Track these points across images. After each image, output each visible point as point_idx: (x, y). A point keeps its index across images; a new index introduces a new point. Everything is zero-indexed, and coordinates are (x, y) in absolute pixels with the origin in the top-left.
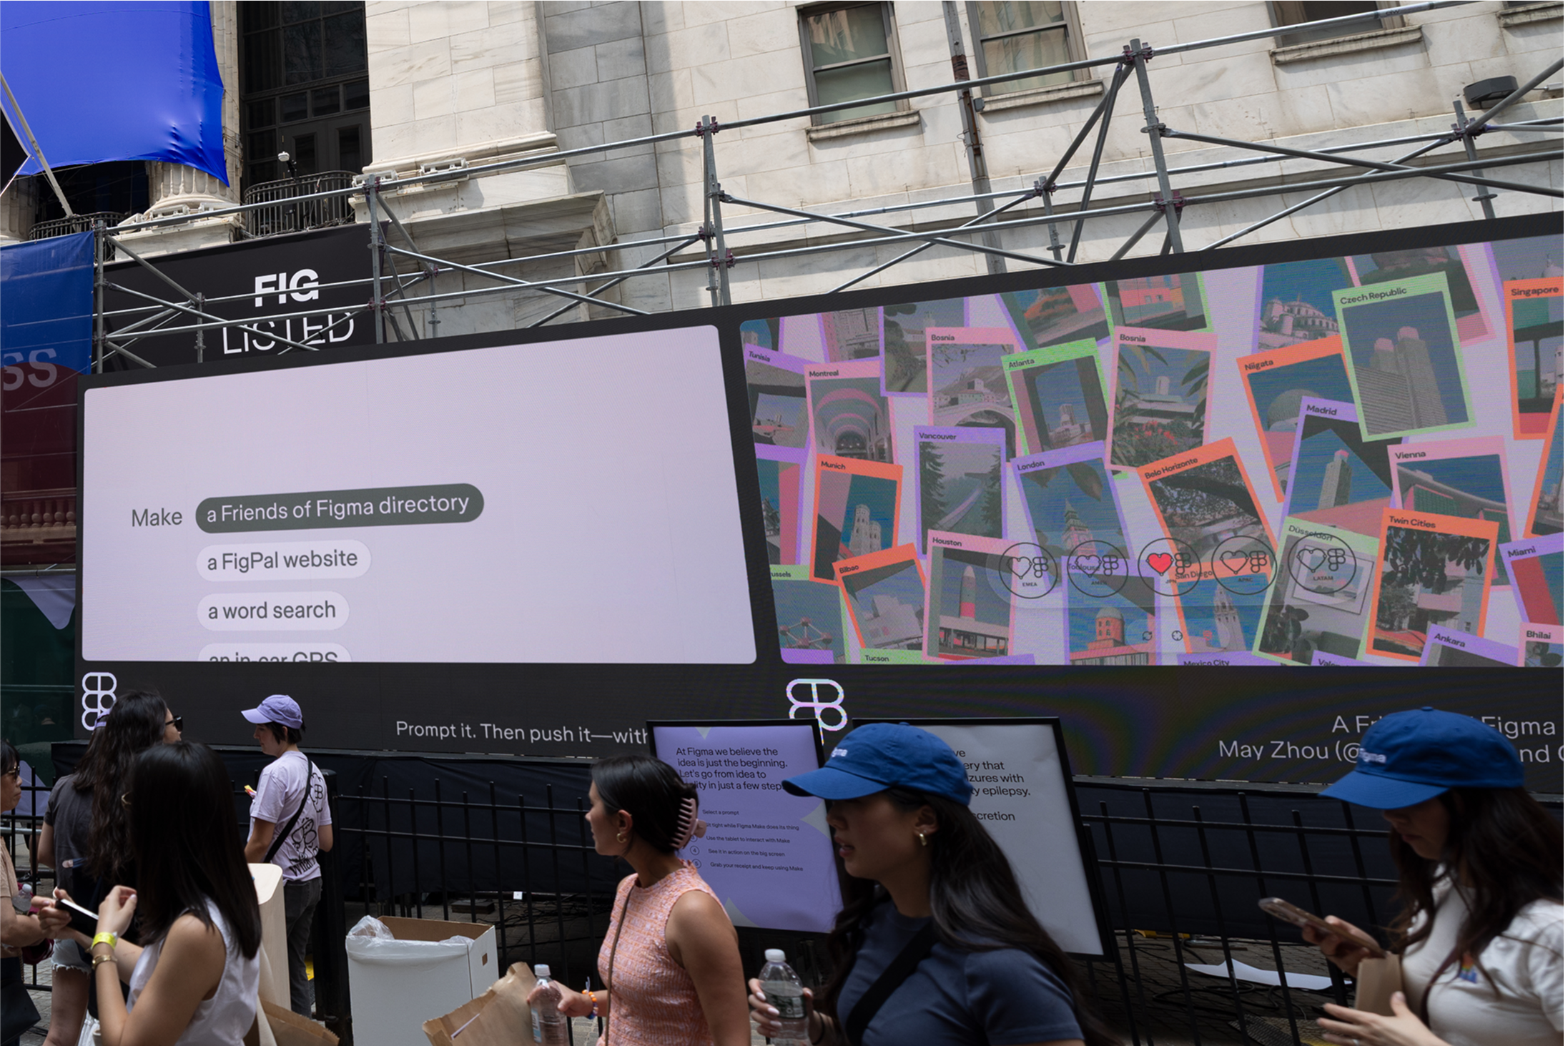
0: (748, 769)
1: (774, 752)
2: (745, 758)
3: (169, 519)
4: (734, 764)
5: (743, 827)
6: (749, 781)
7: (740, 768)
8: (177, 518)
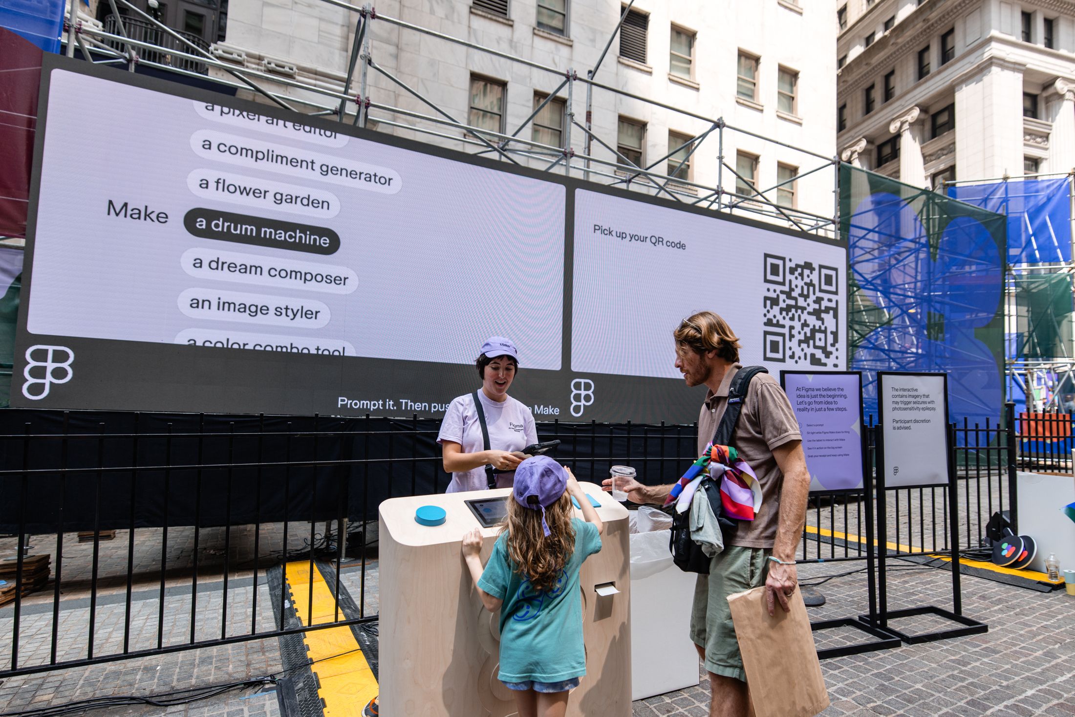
0: (830, 400)
1: (842, 390)
2: (830, 393)
3: (154, 216)
4: (824, 396)
5: (825, 433)
6: (830, 406)
7: (826, 399)
8: (162, 218)
